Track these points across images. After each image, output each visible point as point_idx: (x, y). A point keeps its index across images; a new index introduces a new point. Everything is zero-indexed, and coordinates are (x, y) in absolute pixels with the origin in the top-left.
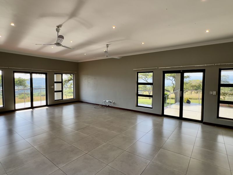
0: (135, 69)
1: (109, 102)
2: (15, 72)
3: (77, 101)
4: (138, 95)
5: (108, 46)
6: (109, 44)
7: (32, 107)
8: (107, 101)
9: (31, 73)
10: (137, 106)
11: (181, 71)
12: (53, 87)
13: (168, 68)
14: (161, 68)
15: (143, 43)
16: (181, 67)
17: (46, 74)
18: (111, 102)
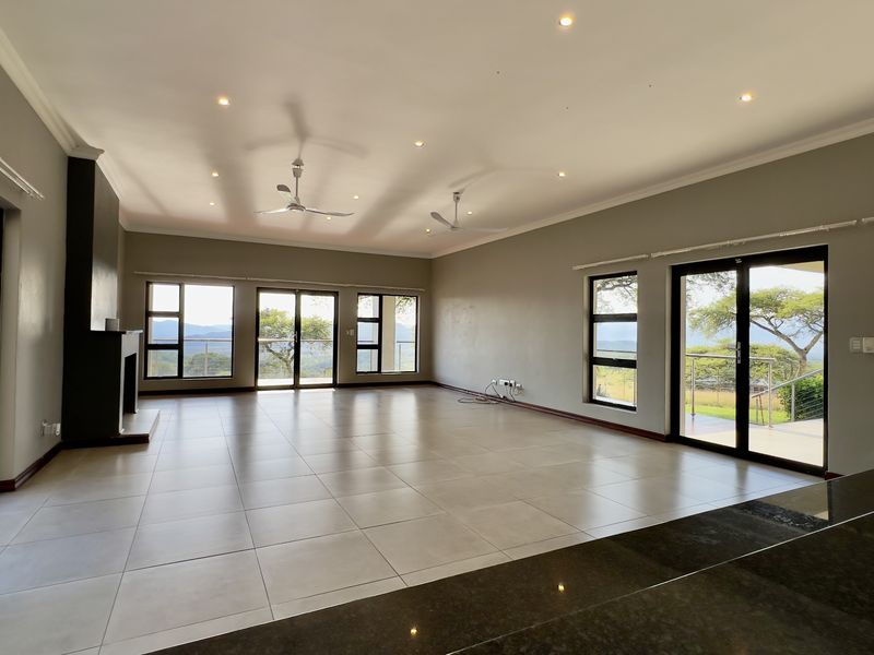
0: (579, 267)
1: (506, 384)
2: (259, 289)
3: (424, 379)
4: (593, 361)
5: (458, 198)
6: (462, 191)
7: (296, 387)
8: (502, 382)
9: (298, 293)
10: (591, 400)
11: (739, 261)
12: (352, 332)
13: (685, 253)
14: (659, 254)
15: (562, 174)
16: (735, 246)
17: (336, 294)
18: (511, 385)
